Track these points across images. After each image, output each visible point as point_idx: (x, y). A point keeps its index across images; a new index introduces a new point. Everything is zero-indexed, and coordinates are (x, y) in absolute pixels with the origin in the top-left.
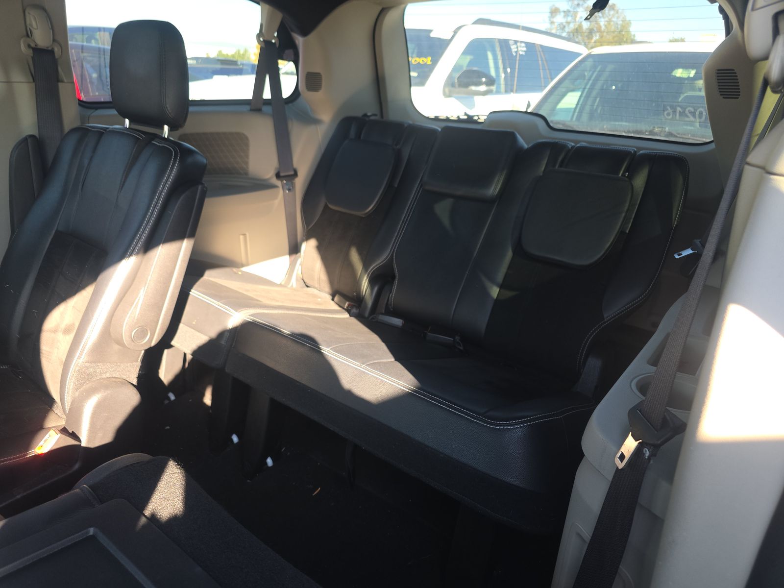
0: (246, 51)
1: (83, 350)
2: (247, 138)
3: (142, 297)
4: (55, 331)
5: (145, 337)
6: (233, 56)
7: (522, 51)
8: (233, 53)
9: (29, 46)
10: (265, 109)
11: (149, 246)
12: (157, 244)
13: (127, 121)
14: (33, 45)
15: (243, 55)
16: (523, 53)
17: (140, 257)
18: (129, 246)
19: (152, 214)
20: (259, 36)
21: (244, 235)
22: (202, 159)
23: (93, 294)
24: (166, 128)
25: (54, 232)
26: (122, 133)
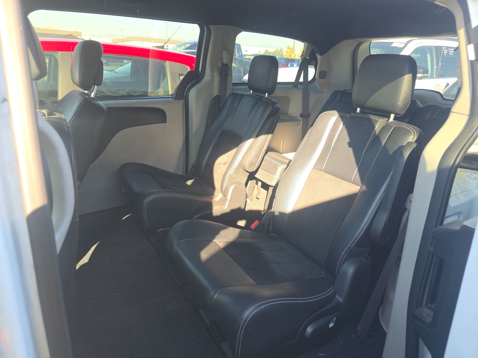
0: (281, 50)
1: (232, 169)
2: (290, 99)
3: (254, 152)
4: (220, 164)
5: (252, 167)
6: (274, 53)
7: (452, 53)
8: (274, 51)
9: (221, 63)
10: (299, 86)
11: (257, 136)
12: (261, 135)
13: (251, 91)
14: (222, 63)
15: (279, 52)
16: (452, 54)
17: (255, 138)
18: (252, 135)
19: (261, 124)
20: (302, 56)
21: (283, 140)
22: (278, 105)
23: (236, 151)
24: (267, 94)
25: (221, 130)
26: (250, 96)
